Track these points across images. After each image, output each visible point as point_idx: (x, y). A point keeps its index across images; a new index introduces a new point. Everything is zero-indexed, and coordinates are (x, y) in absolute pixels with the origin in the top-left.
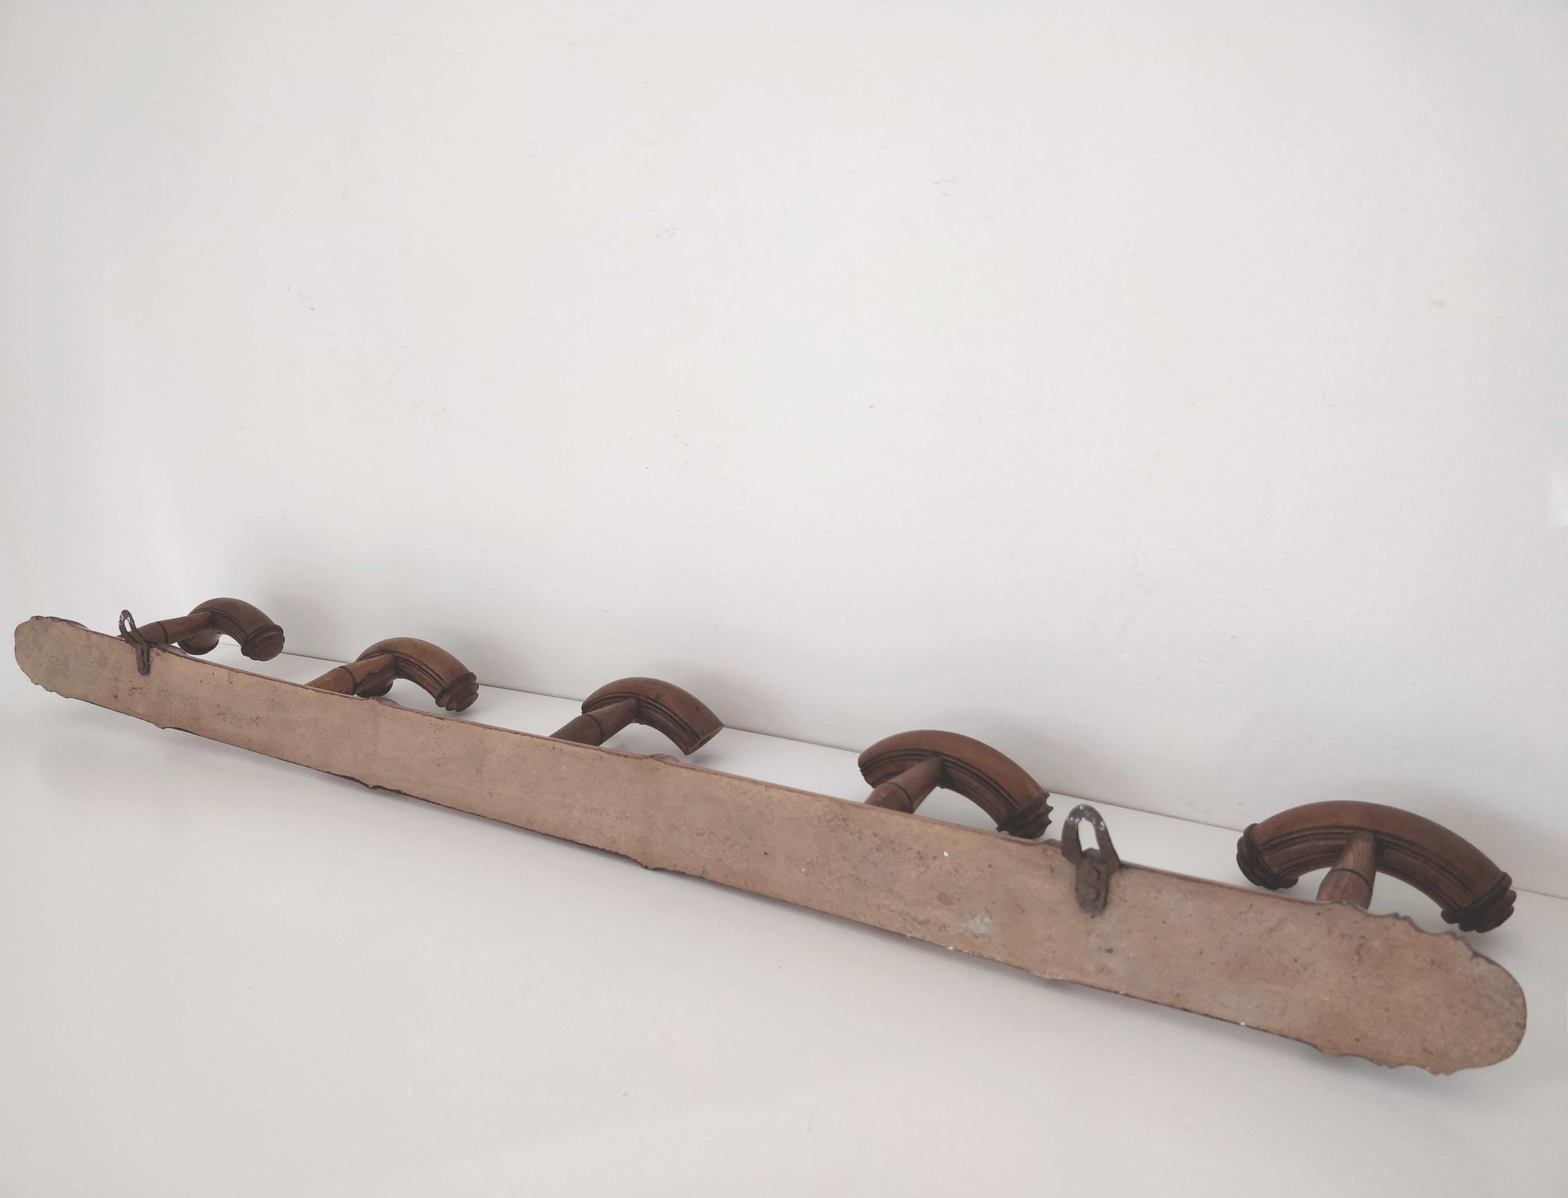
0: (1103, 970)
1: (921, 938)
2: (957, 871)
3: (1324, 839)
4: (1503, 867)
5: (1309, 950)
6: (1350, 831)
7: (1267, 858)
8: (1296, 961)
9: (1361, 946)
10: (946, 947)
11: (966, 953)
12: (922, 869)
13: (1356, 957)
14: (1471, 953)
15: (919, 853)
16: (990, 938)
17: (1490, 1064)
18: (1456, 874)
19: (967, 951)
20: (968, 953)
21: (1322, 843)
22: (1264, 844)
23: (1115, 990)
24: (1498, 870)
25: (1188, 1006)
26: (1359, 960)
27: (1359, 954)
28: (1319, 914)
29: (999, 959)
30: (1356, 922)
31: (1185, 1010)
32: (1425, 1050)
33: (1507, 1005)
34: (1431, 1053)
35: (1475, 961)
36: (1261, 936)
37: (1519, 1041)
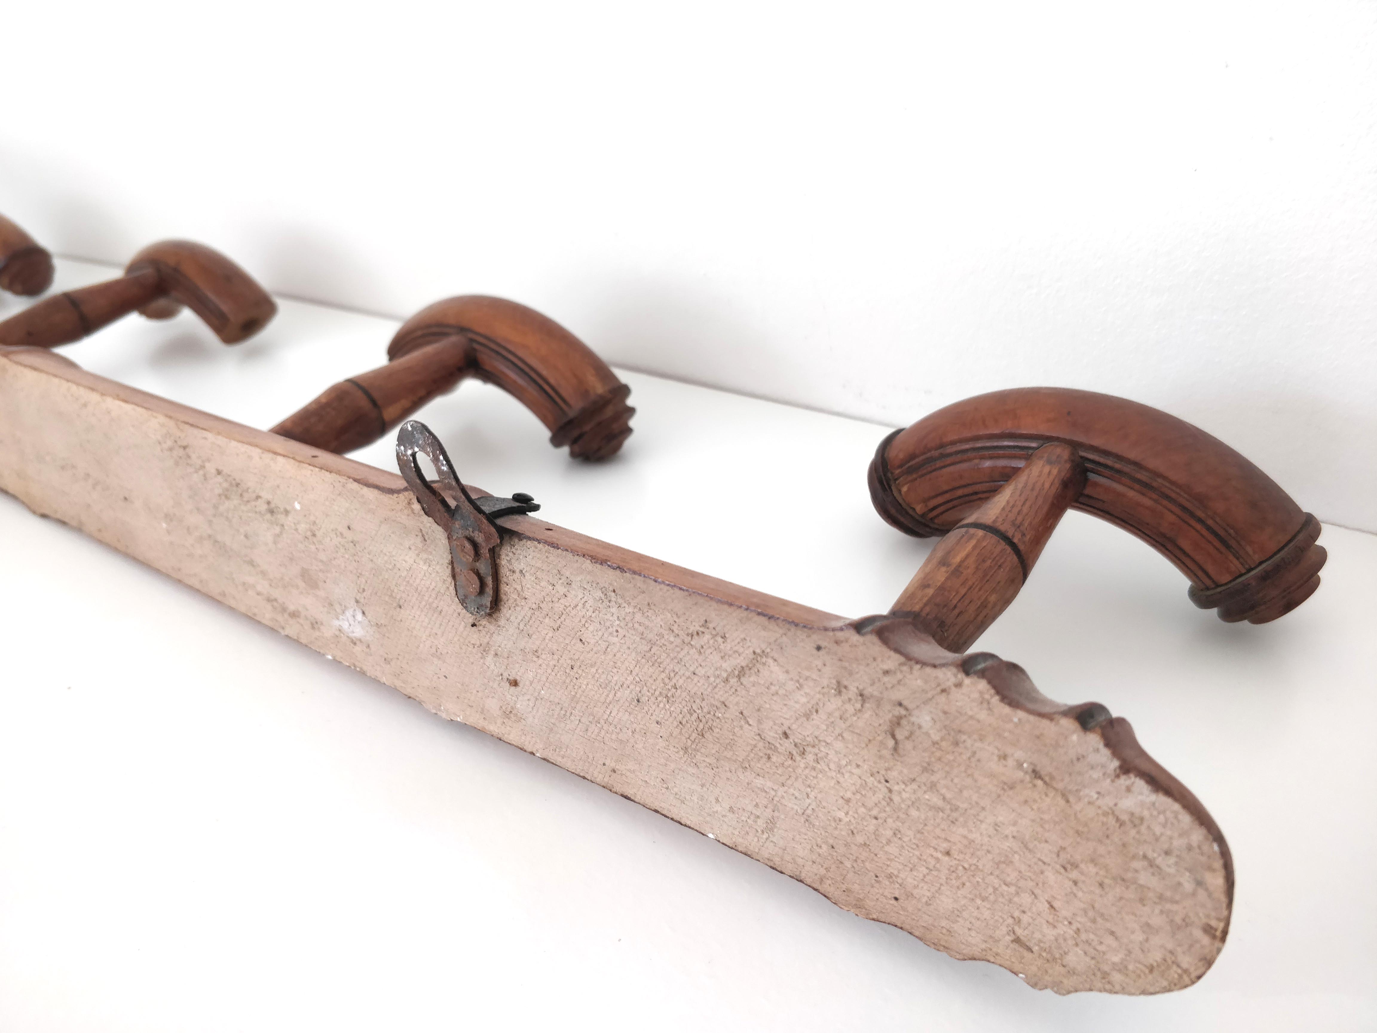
0: (509, 713)
1: (296, 638)
2: (314, 535)
3: (991, 458)
4: (1306, 504)
5: (807, 716)
6: (1034, 445)
7: (905, 489)
8: (786, 735)
9: (897, 722)
10: (324, 655)
11: (347, 666)
12: (277, 530)
13: (891, 743)
14: (1116, 763)
15: (269, 503)
16: (368, 646)
17: (1144, 992)
18: (1210, 522)
19: (348, 664)
20: (349, 667)
21: (988, 464)
22: (900, 466)
23: (529, 749)
24: (1299, 510)
25: (629, 793)
26: (895, 749)
27: (893, 736)
28: (819, 648)
29: (384, 680)
30: (886, 672)
31: (627, 798)
32: (1017, 940)
33: (1188, 886)
34: (1030, 950)
35: (1124, 781)
36: (726, 680)
37: (1209, 963)
